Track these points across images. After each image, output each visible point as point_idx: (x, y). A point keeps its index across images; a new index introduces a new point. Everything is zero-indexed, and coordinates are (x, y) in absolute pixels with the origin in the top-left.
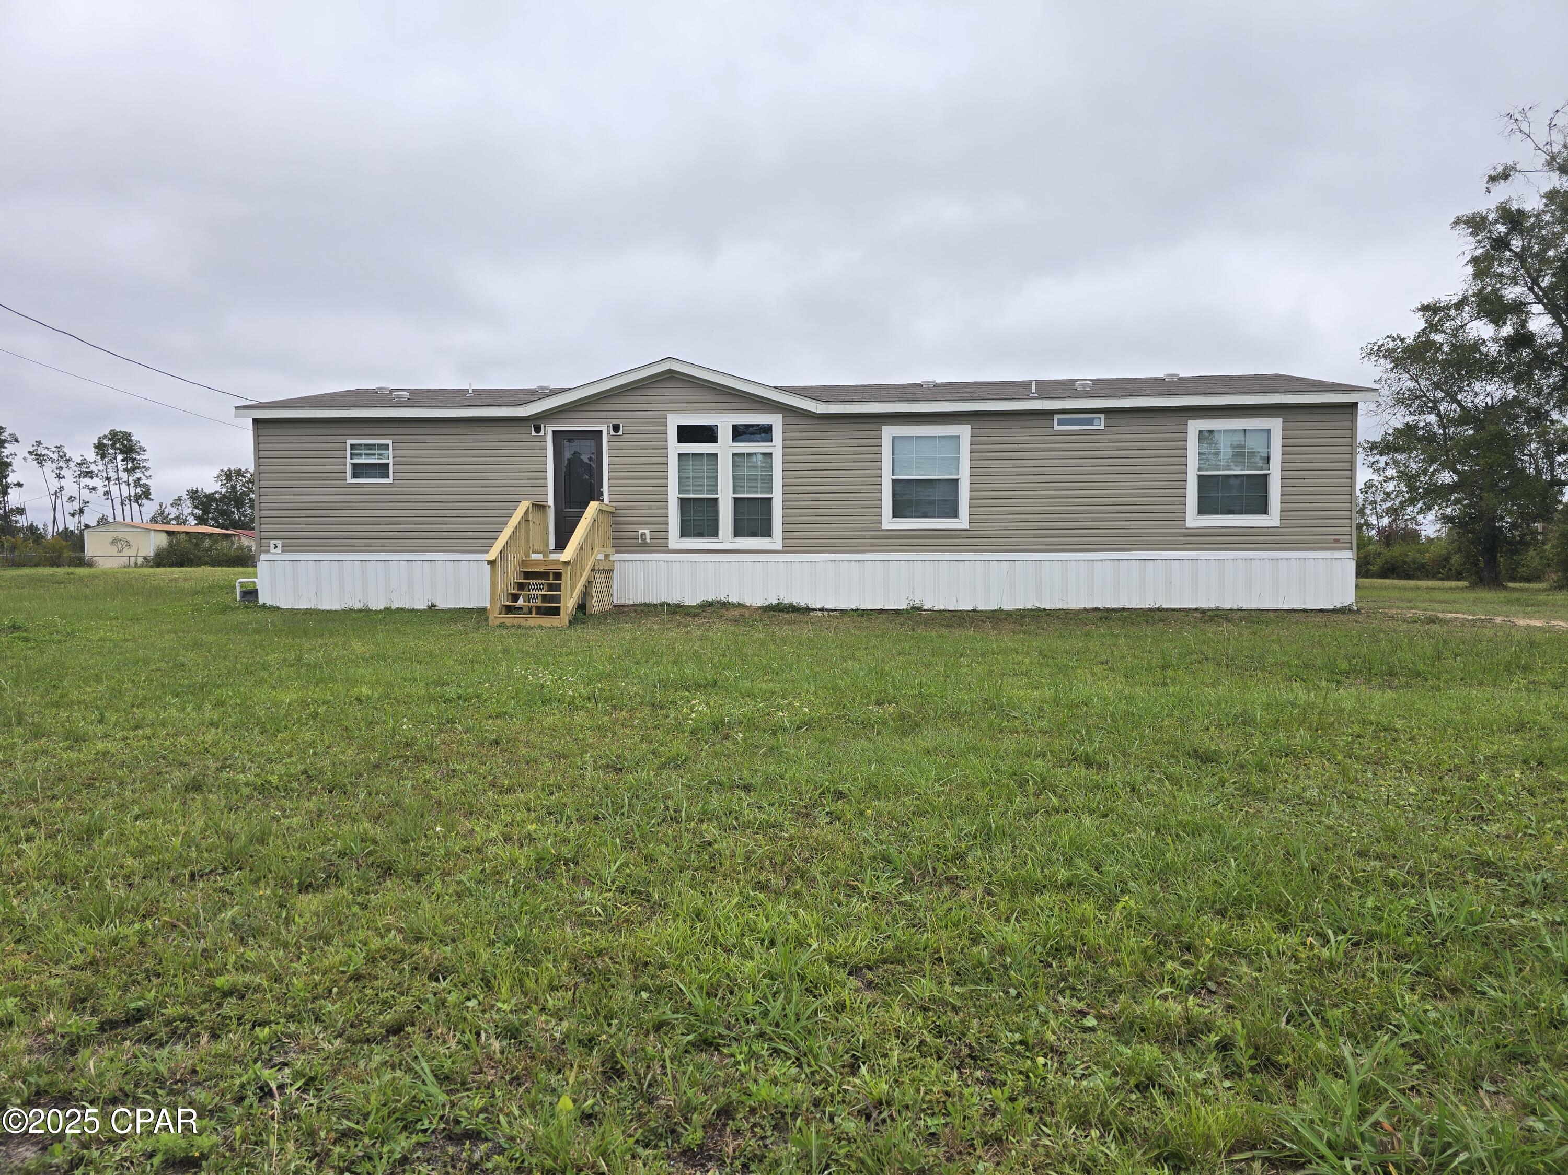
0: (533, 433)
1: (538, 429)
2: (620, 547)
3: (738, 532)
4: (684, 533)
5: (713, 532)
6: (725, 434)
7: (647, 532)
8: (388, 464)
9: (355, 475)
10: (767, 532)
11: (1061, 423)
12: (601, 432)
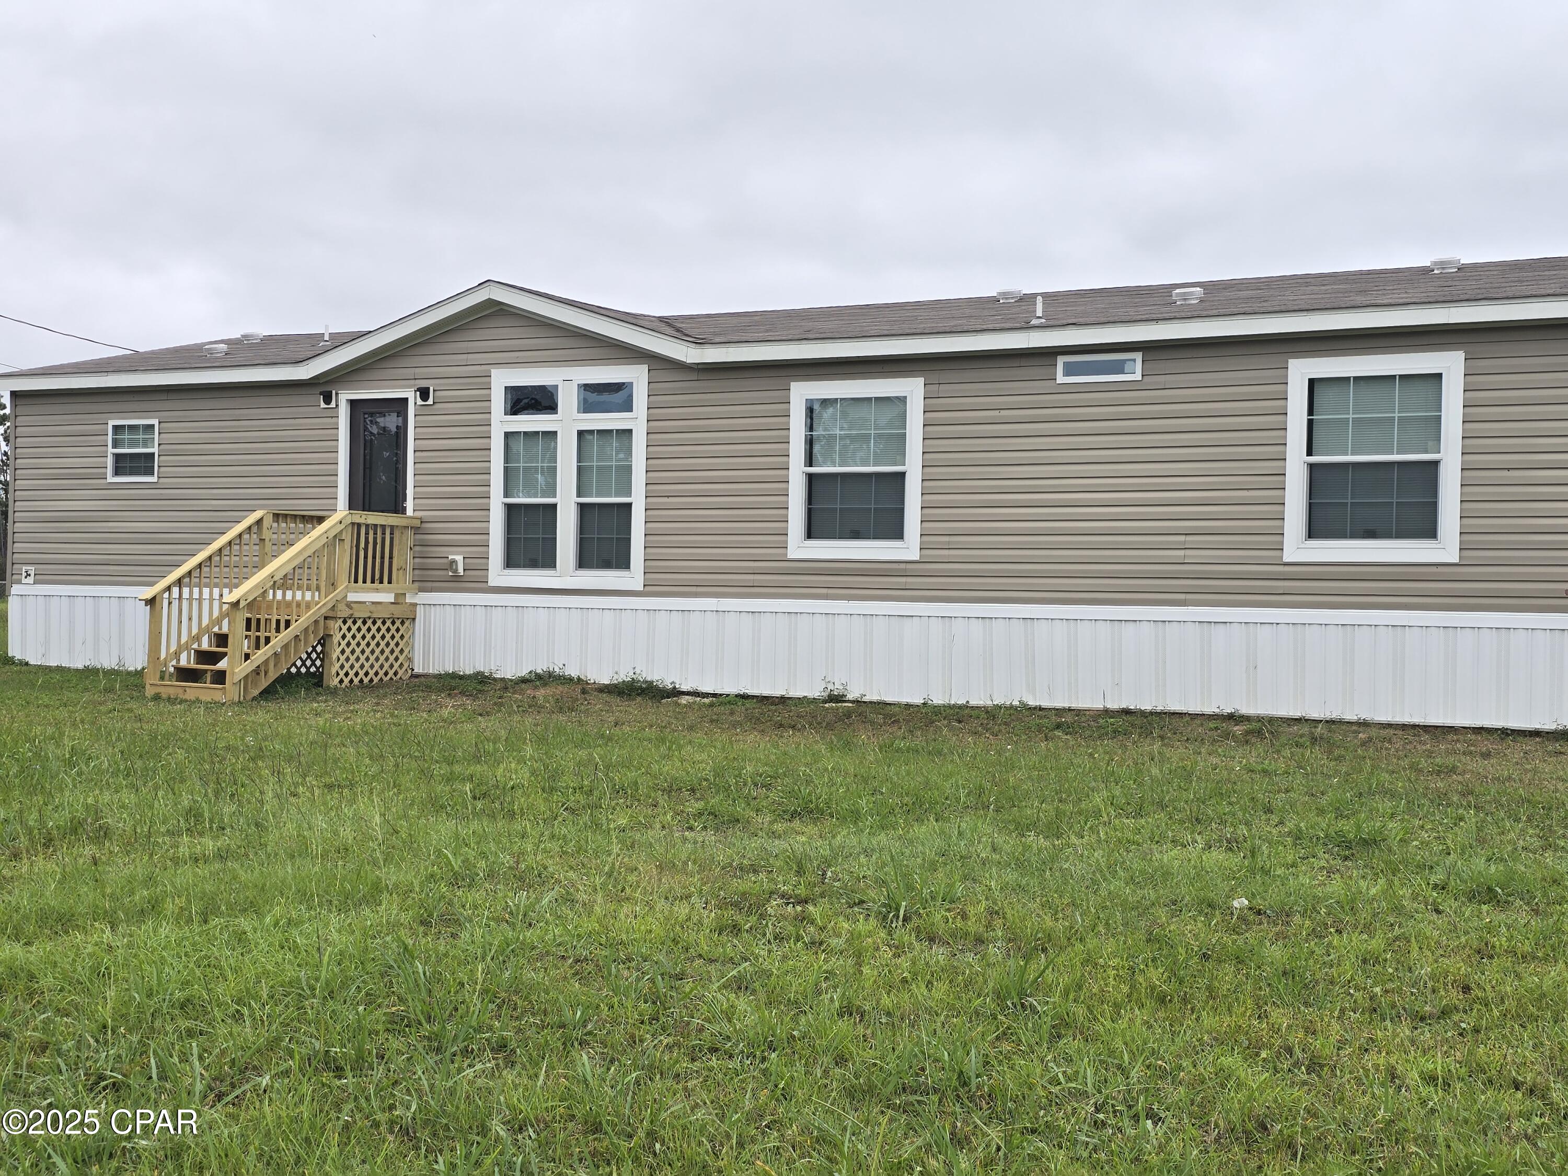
0: (323, 405)
1: (328, 399)
2: (424, 583)
3: (583, 562)
4: (510, 562)
5: (547, 560)
6: (568, 399)
7: (459, 558)
8: (153, 454)
9: (117, 472)
10: (623, 562)
11: (1070, 370)
12: (407, 399)
